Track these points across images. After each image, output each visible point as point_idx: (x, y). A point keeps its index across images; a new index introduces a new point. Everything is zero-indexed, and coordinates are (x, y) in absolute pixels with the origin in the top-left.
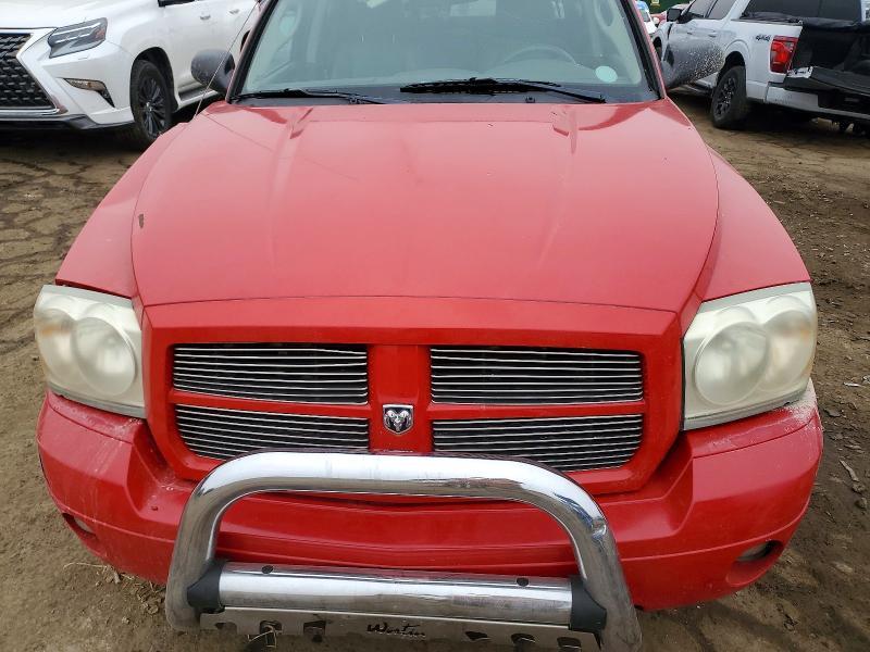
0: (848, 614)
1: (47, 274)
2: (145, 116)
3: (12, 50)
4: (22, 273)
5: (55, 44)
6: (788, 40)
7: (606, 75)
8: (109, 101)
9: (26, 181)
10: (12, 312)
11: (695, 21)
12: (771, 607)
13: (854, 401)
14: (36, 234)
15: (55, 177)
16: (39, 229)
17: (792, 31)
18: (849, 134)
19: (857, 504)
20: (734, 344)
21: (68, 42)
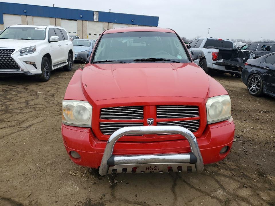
0: (246, 173)
1: (27, 112)
2: (44, 72)
3: (9, 54)
4: (20, 112)
5: (22, 52)
6: (216, 53)
7: (179, 57)
8: (36, 67)
9: (11, 89)
10: (21, 121)
11: (192, 48)
12: (229, 173)
13: (242, 134)
14: (19, 103)
15: (19, 88)
16: (20, 101)
17: (217, 51)
18: (234, 77)
19: (246, 154)
20: (216, 106)
21: (25, 52)
